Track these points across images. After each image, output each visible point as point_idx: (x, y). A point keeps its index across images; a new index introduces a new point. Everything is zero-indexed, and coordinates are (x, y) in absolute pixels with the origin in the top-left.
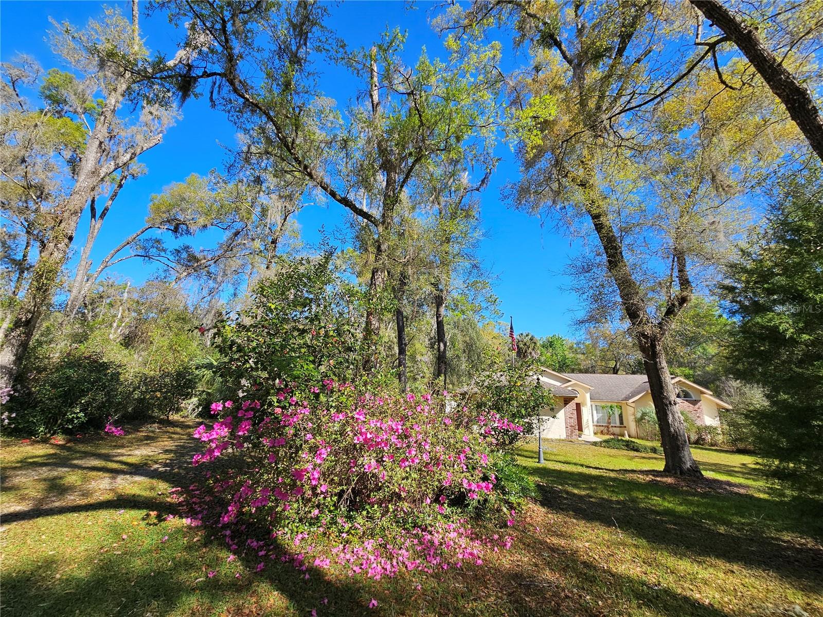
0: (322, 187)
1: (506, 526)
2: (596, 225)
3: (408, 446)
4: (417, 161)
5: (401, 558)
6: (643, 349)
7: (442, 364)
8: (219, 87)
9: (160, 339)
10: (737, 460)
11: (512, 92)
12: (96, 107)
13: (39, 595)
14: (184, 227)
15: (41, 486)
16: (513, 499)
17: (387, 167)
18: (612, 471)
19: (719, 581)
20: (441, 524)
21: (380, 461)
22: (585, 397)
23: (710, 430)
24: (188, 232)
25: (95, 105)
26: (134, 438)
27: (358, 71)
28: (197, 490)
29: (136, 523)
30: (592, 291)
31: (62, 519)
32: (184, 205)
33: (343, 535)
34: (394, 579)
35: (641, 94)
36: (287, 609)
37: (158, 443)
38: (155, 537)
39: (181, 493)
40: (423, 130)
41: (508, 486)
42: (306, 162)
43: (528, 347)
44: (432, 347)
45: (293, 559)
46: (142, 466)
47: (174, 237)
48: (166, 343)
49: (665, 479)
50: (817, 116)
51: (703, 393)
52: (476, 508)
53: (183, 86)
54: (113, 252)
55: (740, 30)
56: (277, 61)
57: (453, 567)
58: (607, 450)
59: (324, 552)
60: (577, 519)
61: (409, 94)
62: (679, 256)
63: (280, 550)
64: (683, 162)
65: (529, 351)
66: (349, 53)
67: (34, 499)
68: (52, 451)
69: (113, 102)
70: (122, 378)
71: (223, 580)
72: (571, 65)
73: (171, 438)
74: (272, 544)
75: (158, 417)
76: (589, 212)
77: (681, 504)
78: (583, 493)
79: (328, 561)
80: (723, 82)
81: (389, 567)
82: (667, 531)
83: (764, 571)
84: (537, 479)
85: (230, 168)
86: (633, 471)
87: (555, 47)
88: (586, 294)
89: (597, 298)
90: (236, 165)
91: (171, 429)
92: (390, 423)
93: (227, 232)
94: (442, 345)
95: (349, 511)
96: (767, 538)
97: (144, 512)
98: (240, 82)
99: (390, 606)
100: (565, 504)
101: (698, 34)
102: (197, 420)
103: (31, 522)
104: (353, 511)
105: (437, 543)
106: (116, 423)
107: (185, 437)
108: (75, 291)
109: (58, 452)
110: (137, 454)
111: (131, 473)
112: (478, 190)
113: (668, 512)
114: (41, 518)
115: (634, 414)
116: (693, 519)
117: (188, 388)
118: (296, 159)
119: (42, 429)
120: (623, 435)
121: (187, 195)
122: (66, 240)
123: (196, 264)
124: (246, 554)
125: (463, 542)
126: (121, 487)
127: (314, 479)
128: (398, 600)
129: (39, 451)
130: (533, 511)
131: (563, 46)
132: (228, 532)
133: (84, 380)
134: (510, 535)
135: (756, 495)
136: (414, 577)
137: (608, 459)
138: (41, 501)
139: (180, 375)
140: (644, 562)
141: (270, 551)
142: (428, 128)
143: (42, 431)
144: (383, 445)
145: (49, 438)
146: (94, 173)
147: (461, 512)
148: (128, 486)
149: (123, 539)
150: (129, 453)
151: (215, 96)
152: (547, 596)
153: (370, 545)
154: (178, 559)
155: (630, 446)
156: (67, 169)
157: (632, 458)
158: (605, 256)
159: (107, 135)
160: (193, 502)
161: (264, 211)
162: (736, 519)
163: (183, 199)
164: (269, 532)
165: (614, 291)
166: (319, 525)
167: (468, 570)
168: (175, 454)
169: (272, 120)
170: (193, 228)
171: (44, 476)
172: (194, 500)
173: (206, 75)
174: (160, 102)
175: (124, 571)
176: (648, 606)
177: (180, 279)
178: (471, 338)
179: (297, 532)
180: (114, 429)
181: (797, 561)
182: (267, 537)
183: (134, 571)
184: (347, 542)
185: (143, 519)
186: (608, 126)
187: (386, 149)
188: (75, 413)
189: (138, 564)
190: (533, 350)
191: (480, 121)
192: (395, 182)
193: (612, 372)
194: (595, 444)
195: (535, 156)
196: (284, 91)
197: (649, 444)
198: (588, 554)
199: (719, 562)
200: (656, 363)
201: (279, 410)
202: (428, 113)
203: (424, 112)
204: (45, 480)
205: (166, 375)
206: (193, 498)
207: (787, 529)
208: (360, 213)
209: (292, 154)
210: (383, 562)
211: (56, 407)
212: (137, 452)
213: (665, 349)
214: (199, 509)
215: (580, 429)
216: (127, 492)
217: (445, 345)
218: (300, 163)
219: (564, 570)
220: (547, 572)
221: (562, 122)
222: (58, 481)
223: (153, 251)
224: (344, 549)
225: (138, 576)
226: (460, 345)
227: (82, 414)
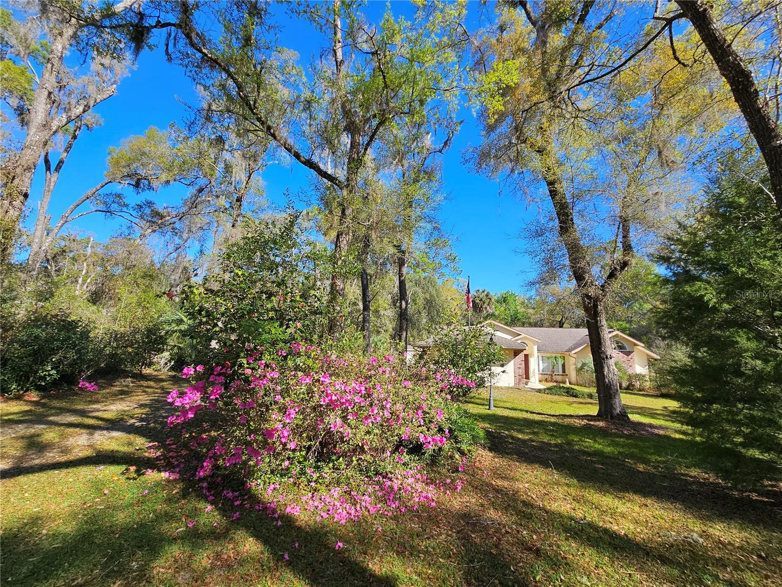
0: (286, 148)
1: (457, 471)
2: (551, 191)
3: (371, 405)
4: (381, 124)
5: (364, 504)
6: (587, 309)
7: (404, 320)
8: (175, 39)
9: (128, 295)
10: (660, 404)
11: (476, 52)
12: (41, 49)
13: (27, 550)
14: (146, 182)
15: (20, 444)
16: (464, 447)
17: (352, 129)
18: (553, 416)
19: (634, 514)
20: (400, 471)
21: (345, 419)
22: (533, 349)
23: (640, 377)
24: (150, 188)
25: (39, 47)
26: (108, 393)
27: (321, 27)
28: (173, 444)
29: (116, 478)
30: (543, 254)
31: (43, 476)
32: (145, 160)
33: (311, 484)
34: (358, 523)
35: (599, 66)
36: (262, 553)
37: (133, 398)
38: (135, 491)
39: (158, 448)
40: (387, 92)
41: (461, 436)
42: (269, 123)
43: (484, 303)
44: (395, 305)
45: (266, 508)
46: (118, 422)
47: (135, 192)
48: (135, 300)
49: (597, 423)
50: (758, 99)
51: (636, 345)
52: (432, 456)
53: (136, 36)
54: (72, 206)
55: (696, 7)
56: (235, 13)
57: (410, 510)
58: (549, 396)
59: (294, 500)
60: (520, 462)
61: (373, 54)
62: (624, 223)
63: (254, 499)
64: (634, 133)
65: (484, 307)
66: (311, 6)
67: (13, 457)
68: (27, 408)
69: (60, 47)
70: (92, 335)
71: (202, 529)
72: (535, 27)
73: (145, 392)
74: (246, 495)
75: (131, 372)
76: (545, 178)
77: (609, 445)
78: (527, 437)
79: (298, 508)
80: (676, 58)
81: (353, 512)
82: (595, 471)
83: (672, 503)
84: (487, 425)
85: (190, 126)
86: (571, 416)
87: (520, 7)
88: (538, 257)
89: (547, 261)
90: (197, 122)
91: (145, 383)
92: (354, 385)
93: (191, 187)
94: (404, 303)
95: (317, 462)
96: (678, 474)
97: (123, 468)
98: (197, 34)
99: (354, 547)
100: (510, 448)
101: (657, 8)
102: (170, 373)
103: (12, 480)
104: (320, 461)
105: (396, 488)
106: (89, 379)
107: (159, 391)
108: (35, 247)
109: (33, 408)
110: (113, 409)
111: (107, 429)
112: (440, 151)
113: (597, 453)
114: (22, 476)
115: (575, 364)
116: (618, 459)
117: (159, 344)
118: (259, 119)
119: (14, 386)
120: (564, 383)
121: (147, 150)
122: (22, 198)
123: (160, 221)
124: (223, 504)
125: (420, 486)
126: (99, 443)
127: (284, 437)
128: (361, 542)
129: (15, 408)
130: (482, 456)
131: (528, 6)
132: (205, 485)
133: (53, 339)
134: (461, 479)
135: (673, 436)
136: (375, 519)
137: (550, 405)
138: (21, 459)
139: (150, 331)
140: (574, 500)
141: (244, 500)
142: (392, 90)
143: (14, 389)
144: (347, 404)
145: (22, 395)
146: (45, 126)
147: (419, 460)
148: (106, 442)
149: (105, 494)
150: (105, 408)
151: (171, 49)
152: (491, 532)
153: (336, 493)
154: (158, 511)
155: (570, 393)
156: (15, 121)
157: (571, 404)
158: (557, 221)
159: (56, 84)
160: (170, 457)
161: (228, 168)
162: (653, 458)
163: (144, 154)
164: (243, 483)
165: (563, 255)
166: (290, 475)
167: (422, 512)
168: (150, 408)
169: (232, 78)
170: (155, 184)
171: (21, 433)
172: (171, 454)
173: (160, 25)
174: (112, 54)
175: (108, 524)
176: (574, 538)
177: (145, 236)
178: (431, 296)
179: (269, 483)
180: (87, 385)
181: (699, 494)
182: (241, 488)
183: (117, 524)
184: (315, 490)
185: (123, 474)
186: (566, 97)
187: (350, 111)
188: (47, 371)
189: (121, 518)
190: (488, 305)
191: (444, 85)
192: (359, 144)
193: (558, 325)
194: (539, 391)
195: (496, 120)
196: (244, 46)
197: (586, 390)
198: (527, 494)
199: (636, 497)
200: (597, 322)
201: (249, 371)
202: (391, 75)
203: (388, 73)
204: (22, 438)
205: (136, 331)
206: (170, 452)
207: (695, 466)
208: (324, 175)
209: (254, 114)
210: (348, 507)
211: (27, 365)
212: (112, 407)
213: (606, 308)
214: (176, 463)
215: (527, 377)
216: (106, 448)
217: (407, 303)
218: (263, 123)
219: (506, 509)
220: (492, 511)
221: (523, 86)
222: (35, 439)
223: (114, 207)
224: (313, 497)
225: (122, 529)
226: (421, 302)
227: (53, 372)
